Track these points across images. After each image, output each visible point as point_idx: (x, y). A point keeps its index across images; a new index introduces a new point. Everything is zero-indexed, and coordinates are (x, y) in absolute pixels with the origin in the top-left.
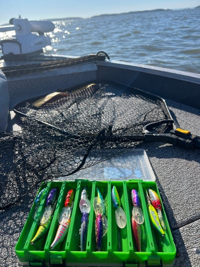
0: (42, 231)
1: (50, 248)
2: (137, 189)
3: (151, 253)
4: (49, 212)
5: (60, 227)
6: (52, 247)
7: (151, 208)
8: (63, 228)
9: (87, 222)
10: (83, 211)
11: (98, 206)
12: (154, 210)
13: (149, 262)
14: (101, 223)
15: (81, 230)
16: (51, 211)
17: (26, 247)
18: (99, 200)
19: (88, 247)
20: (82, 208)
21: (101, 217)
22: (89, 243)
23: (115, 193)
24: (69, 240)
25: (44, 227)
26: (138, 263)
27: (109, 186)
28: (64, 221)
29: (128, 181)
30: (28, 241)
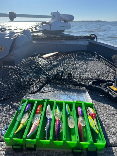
0: (22, 127)
1: (27, 138)
2: (81, 107)
3: (90, 143)
4: (26, 116)
6: (27, 137)
7: (90, 118)
8: (35, 126)
9: (50, 124)
10: (48, 117)
11: (57, 115)
13: (88, 149)
14: (59, 124)
15: (46, 128)
16: (28, 116)
17: (11, 136)
18: (58, 111)
19: (51, 138)
20: (47, 115)
21: (59, 121)
22: (51, 135)
23: (68, 108)
24: (39, 133)
25: (23, 125)
26: (82, 149)
27: (64, 104)
28: (36, 122)
29: (75, 101)
30: (12, 132)
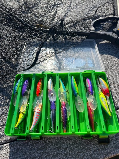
2: (91, 79)
3: (102, 132)
5: (35, 114)
7: (102, 95)
8: (38, 114)
10: (51, 100)
12: (104, 97)
16: (26, 101)
19: (58, 131)
20: (50, 97)
21: (65, 105)
22: (58, 126)
23: (74, 83)
27: (69, 77)
